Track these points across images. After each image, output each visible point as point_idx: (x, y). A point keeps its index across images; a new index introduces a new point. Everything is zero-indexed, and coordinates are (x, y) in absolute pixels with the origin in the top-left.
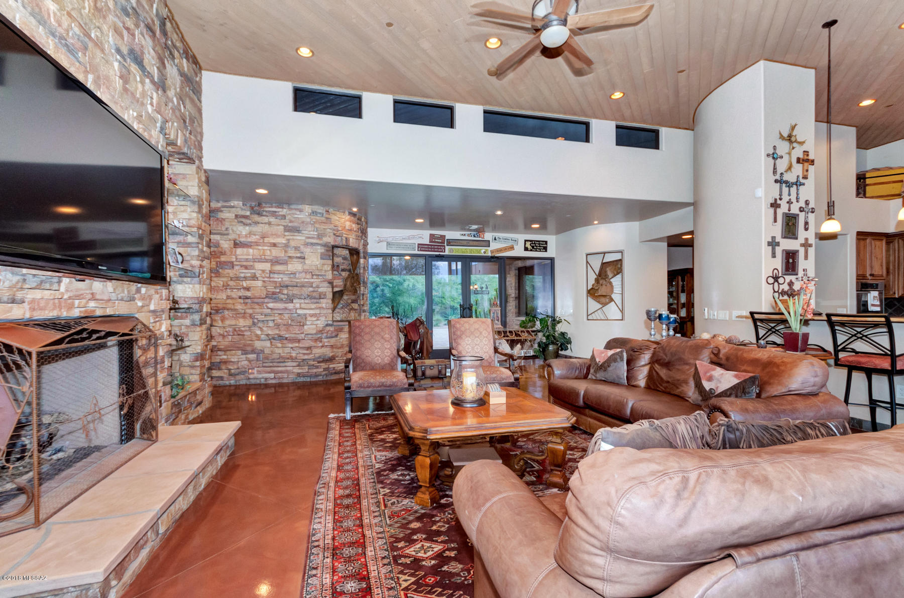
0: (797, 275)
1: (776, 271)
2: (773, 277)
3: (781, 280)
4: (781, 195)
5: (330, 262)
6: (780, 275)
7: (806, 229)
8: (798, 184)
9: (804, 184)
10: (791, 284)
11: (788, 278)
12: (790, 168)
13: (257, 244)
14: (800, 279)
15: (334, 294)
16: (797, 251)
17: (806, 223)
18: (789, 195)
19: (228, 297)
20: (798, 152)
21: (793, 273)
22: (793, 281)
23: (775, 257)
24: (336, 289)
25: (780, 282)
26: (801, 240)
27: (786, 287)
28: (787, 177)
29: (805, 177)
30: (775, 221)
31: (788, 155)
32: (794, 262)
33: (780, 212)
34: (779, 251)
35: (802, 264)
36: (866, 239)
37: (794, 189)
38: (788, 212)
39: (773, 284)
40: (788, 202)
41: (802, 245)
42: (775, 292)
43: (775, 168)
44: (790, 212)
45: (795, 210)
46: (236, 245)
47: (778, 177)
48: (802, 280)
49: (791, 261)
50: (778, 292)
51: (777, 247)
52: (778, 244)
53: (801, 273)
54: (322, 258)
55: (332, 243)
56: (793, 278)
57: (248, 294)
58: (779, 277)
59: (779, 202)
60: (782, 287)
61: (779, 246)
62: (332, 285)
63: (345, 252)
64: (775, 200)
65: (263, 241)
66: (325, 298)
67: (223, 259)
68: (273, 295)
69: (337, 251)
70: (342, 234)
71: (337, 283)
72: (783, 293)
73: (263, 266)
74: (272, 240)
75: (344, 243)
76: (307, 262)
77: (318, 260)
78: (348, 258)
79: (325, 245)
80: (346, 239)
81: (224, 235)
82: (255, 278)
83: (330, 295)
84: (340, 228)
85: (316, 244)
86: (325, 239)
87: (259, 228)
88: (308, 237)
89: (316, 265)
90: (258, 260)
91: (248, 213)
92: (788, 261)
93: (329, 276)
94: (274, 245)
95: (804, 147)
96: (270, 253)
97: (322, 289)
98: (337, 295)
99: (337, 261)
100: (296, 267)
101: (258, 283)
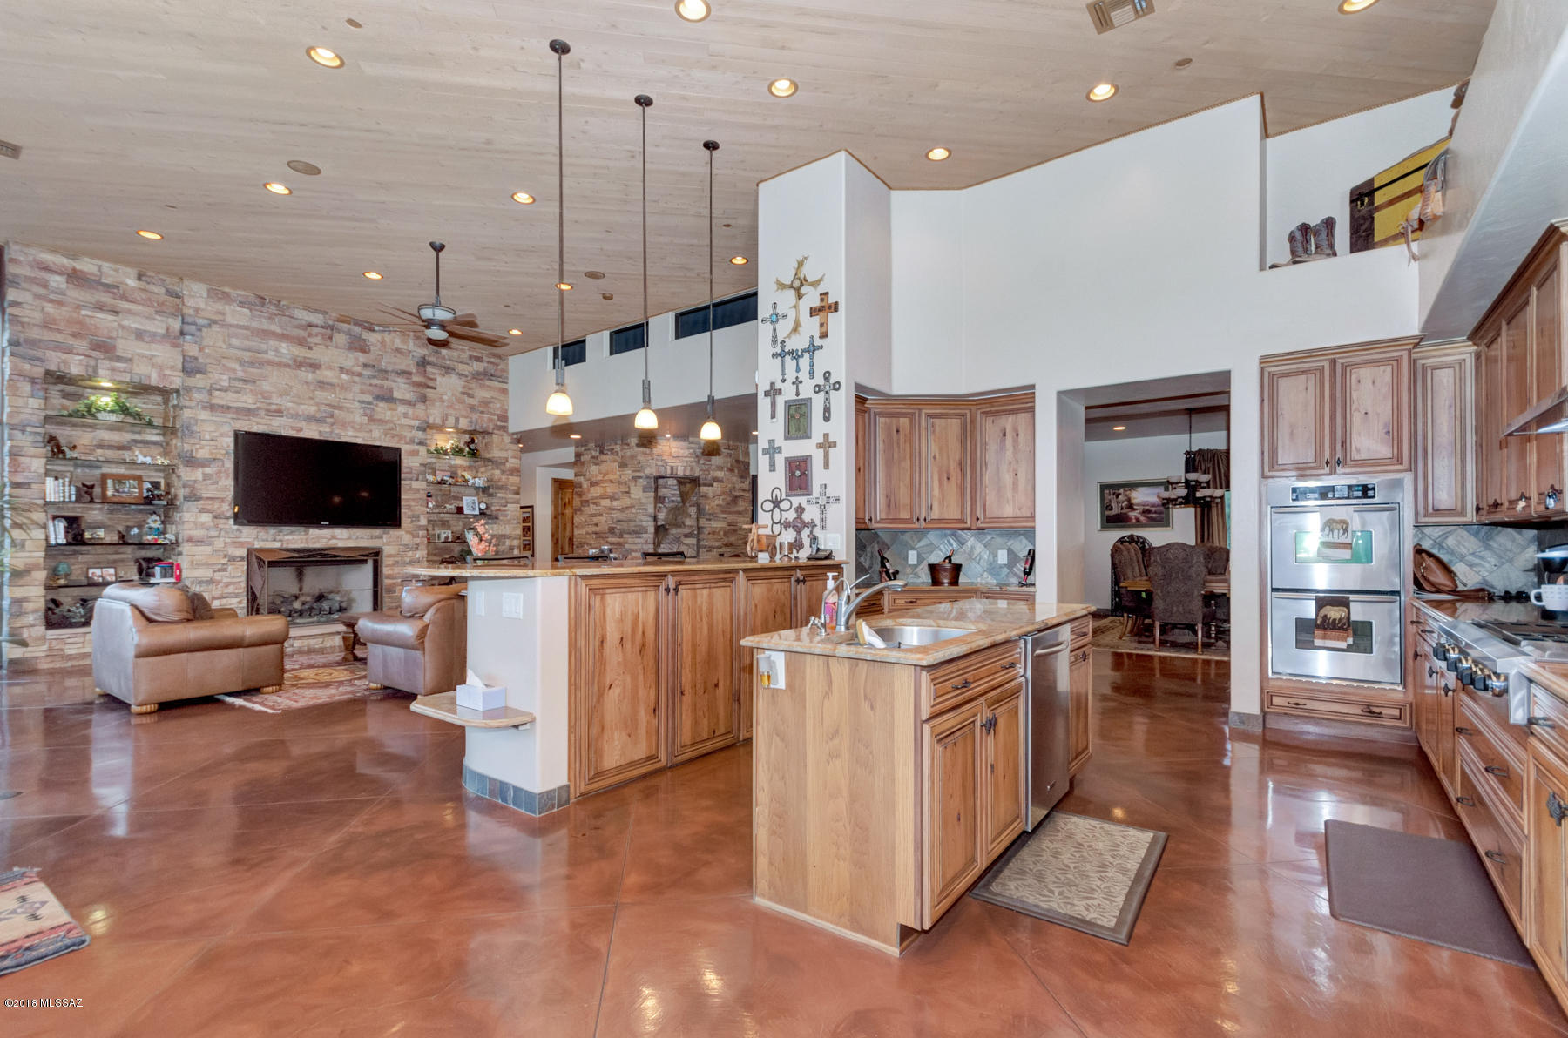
0: (810, 495)
1: (777, 492)
2: (772, 501)
3: (784, 505)
4: (783, 374)
5: (652, 494)
6: (784, 497)
7: (827, 419)
8: (812, 349)
9: (821, 347)
10: (800, 510)
11: (796, 501)
12: (796, 328)
13: (602, 481)
14: (814, 501)
15: (658, 528)
16: (810, 457)
17: (827, 410)
18: (798, 370)
19: (587, 533)
20: (812, 298)
21: (805, 492)
22: (803, 505)
23: (774, 470)
24: (659, 524)
25: (782, 508)
26: (817, 437)
27: (791, 515)
28: (792, 344)
29: (824, 335)
30: (773, 416)
31: (794, 310)
32: (803, 474)
33: (780, 402)
34: (780, 458)
35: (818, 475)
37: (805, 361)
38: (796, 398)
39: (772, 511)
40: (793, 383)
41: (820, 446)
42: (774, 522)
44: (800, 397)
45: (806, 391)
46: (593, 484)
47: (778, 350)
48: (817, 503)
49: (798, 473)
50: (780, 522)
51: (776, 455)
52: (780, 450)
53: (816, 490)
54: (644, 492)
55: (655, 474)
56: (802, 500)
57: (597, 529)
58: (781, 501)
59: (779, 385)
60: (785, 515)
61: (780, 452)
62: (655, 518)
63: (672, 482)
64: (773, 384)
65: (606, 478)
66: (646, 532)
67: (584, 498)
68: (611, 530)
69: (661, 481)
70: (666, 463)
71: (661, 516)
72: (787, 525)
73: (606, 503)
74: (611, 477)
75: (669, 472)
76: (632, 496)
77: (641, 493)
78: (676, 487)
79: (648, 477)
80: (672, 468)
81: (584, 476)
82: (601, 515)
83: (652, 530)
84: (664, 458)
85: (640, 477)
86: (648, 471)
87: (604, 467)
88: (634, 471)
89: (639, 499)
90: (603, 497)
91: (598, 453)
92: (793, 474)
93: (651, 510)
94: (611, 481)
95: (822, 289)
96: (610, 489)
97: (644, 524)
98: (662, 529)
99: (662, 492)
100: (626, 502)
101: (603, 519)
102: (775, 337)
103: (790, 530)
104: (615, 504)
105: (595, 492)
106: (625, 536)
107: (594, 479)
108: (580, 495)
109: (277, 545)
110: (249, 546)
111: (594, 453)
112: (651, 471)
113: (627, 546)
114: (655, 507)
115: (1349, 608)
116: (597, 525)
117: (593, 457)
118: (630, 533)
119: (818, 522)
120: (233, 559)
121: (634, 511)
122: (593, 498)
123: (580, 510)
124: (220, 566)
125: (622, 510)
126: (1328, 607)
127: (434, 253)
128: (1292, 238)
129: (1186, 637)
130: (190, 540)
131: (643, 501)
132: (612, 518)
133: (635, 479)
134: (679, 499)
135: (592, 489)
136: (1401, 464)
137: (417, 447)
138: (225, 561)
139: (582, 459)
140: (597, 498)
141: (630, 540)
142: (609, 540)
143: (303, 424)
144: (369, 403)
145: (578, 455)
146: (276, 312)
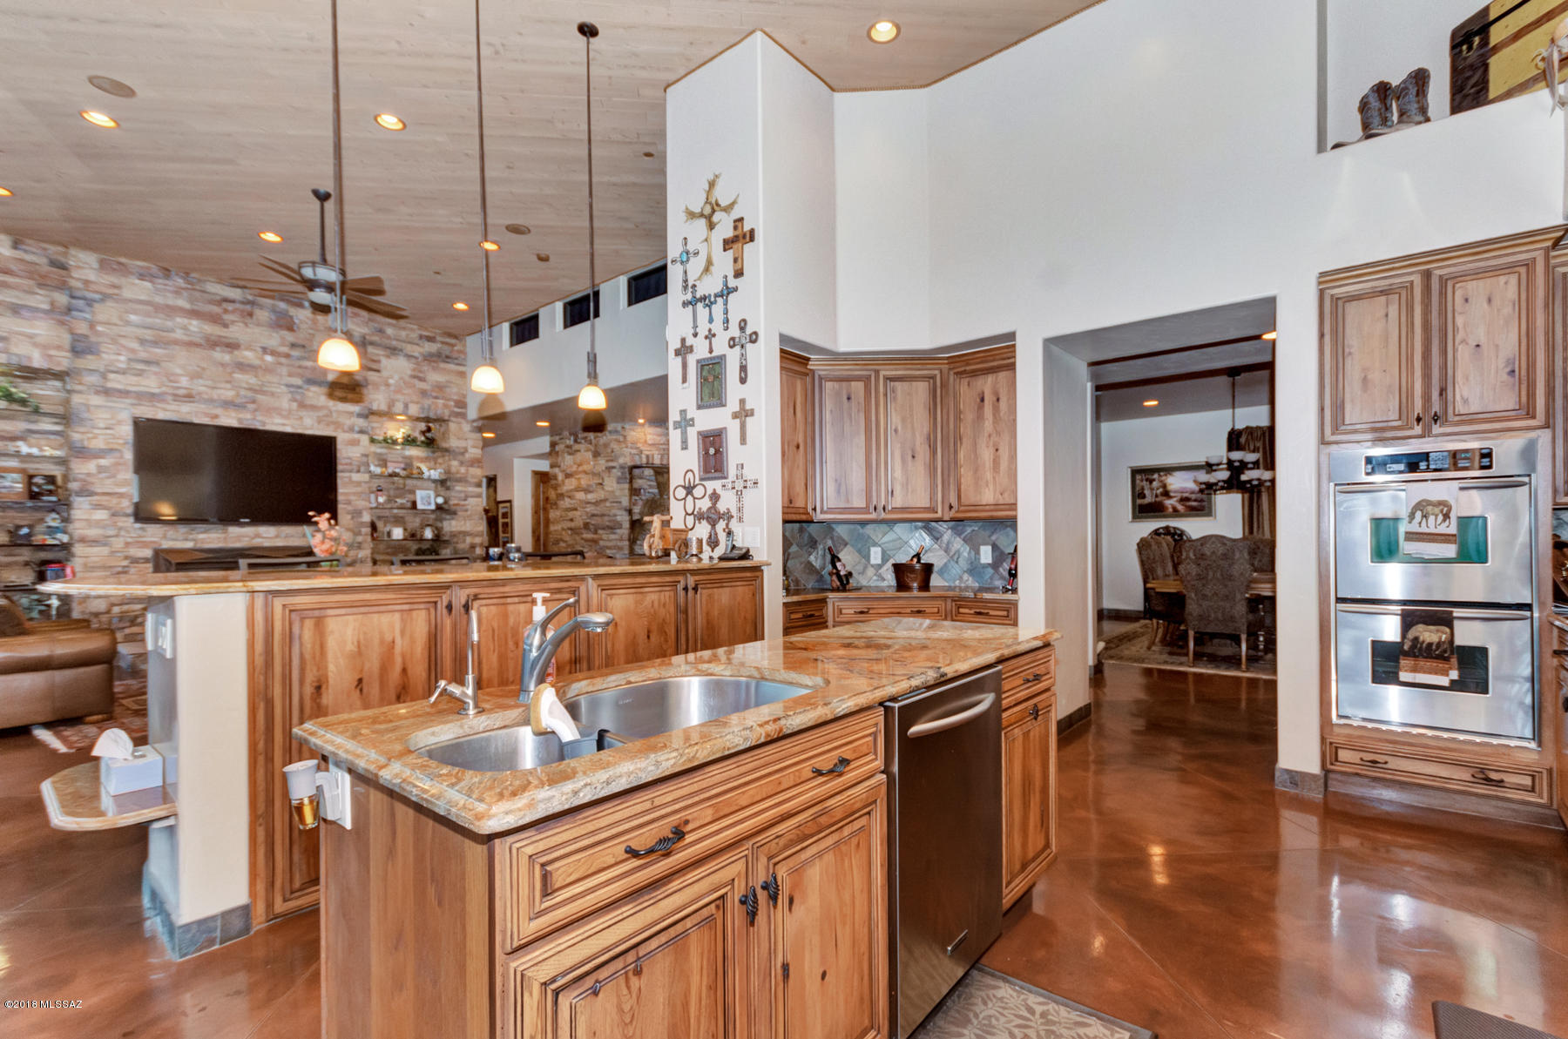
0: (725, 478)
1: (690, 474)
2: (684, 487)
3: (698, 492)
4: (695, 327)
5: (627, 486)
6: (697, 482)
7: (743, 381)
8: (727, 292)
9: (736, 289)
10: (715, 497)
11: (712, 485)
12: (709, 268)
13: (576, 473)
14: (730, 486)
15: (633, 523)
16: (725, 430)
17: (743, 368)
18: (711, 320)
19: (563, 529)
20: (725, 230)
21: (720, 475)
22: (718, 492)
23: (686, 448)
24: (635, 518)
25: (696, 496)
26: (733, 405)
27: (705, 504)
28: (705, 288)
29: (739, 274)
30: (684, 380)
31: (705, 244)
32: (717, 452)
33: (692, 360)
34: (692, 433)
35: (734, 453)
37: (718, 309)
38: (709, 355)
39: (684, 499)
40: (706, 337)
41: (735, 416)
42: (687, 514)
44: (714, 354)
45: (721, 346)
46: (568, 476)
47: (689, 297)
48: (734, 488)
49: (712, 451)
50: (693, 513)
51: (689, 429)
52: (692, 422)
53: (732, 471)
54: (618, 483)
55: (630, 464)
56: (717, 485)
57: (572, 525)
58: (695, 486)
59: (690, 341)
60: (698, 504)
61: (693, 425)
62: (630, 512)
63: (648, 472)
64: (683, 340)
65: (581, 469)
66: (621, 528)
67: (559, 492)
68: (586, 526)
69: (636, 472)
70: (641, 452)
71: (637, 510)
72: (700, 517)
73: (580, 496)
74: (585, 467)
75: (644, 461)
76: (606, 488)
77: (615, 485)
78: (653, 478)
79: (622, 467)
80: (648, 457)
81: (559, 467)
82: (576, 509)
83: (627, 525)
84: (639, 445)
85: (614, 467)
86: (621, 461)
87: (579, 457)
88: (607, 461)
89: (613, 492)
90: (578, 489)
91: (572, 442)
92: (707, 453)
93: (625, 502)
94: (585, 472)
95: (735, 214)
96: (584, 482)
97: (619, 518)
98: (637, 525)
99: (638, 483)
100: (600, 495)
101: (577, 513)
102: (686, 281)
103: (704, 522)
104: (590, 497)
105: (570, 484)
106: (600, 532)
107: (568, 471)
108: (555, 487)
109: (189, 545)
110: (156, 546)
111: (568, 442)
112: (626, 460)
113: (601, 543)
114: (630, 500)
115: (1452, 628)
116: (572, 520)
117: (568, 447)
118: (603, 529)
119: (734, 512)
120: (135, 561)
121: (608, 504)
122: (567, 492)
123: (556, 504)
124: (120, 569)
125: (597, 503)
126: (1420, 627)
127: (317, 203)
128: (1364, 106)
129: (1227, 650)
130: (83, 540)
131: (618, 493)
132: (587, 513)
133: (609, 469)
134: (656, 491)
135: (567, 481)
136: (1534, 417)
137: (357, 436)
138: (125, 563)
139: (557, 448)
140: (571, 491)
141: (605, 537)
142: (585, 536)
143: (218, 411)
144: (299, 387)
145: (553, 445)
146: (184, 285)
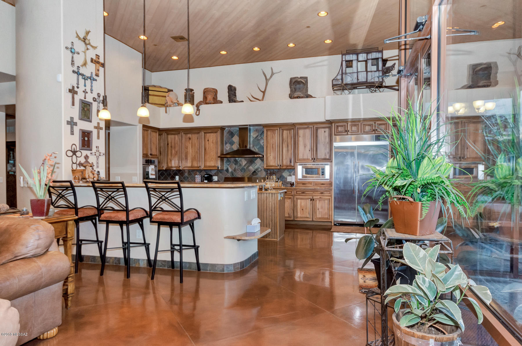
0: (91, 150)
1: (74, 146)
2: (71, 151)
3: (78, 154)
4: (78, 84)
6: (78, 149)
7: (98, 116)
8: (92, 79)
9: (96, 80)
10: (86, 157)
11: (85, 153)
12: (85, 64)
14: (94, 154)
16: (92, 132)
17: (98, 111)
18: (85, 86)
20: (91, 54)
21: (88, 149)
22: (88, 155)
23: (73, 134)
25: (77, 156)
26: (94, 123)
27: (83, 160)
28: (82, 71)
29: (97, 75)
30: (73, 104)
31: (84, 54)
32: (89, 140)
33: (77, 98)
34: (76, 130)
35: (95, 142)
36: (148, 130)
37: (88, 83)
38: (84, 99)
39: (72, 156)
40: (84, 92)
41: (95, 128)
42: (73, 163)
43: (73, 61)
44: (86, 100)
45: (89, 99)
47: (75, 69)
48: (95, 155)
49: (86, 139)
50: (76, 163)
51: (74, 127)
52: (76, 124)
53: (94, 149)
56: (88, 153)
58: (77, 152)
59: (76, 89)
60: (79, 159)
61: (76, 125)
64: (73, 87)
92: (84, 139)
95: (96, 52)
119: (95, 164)
